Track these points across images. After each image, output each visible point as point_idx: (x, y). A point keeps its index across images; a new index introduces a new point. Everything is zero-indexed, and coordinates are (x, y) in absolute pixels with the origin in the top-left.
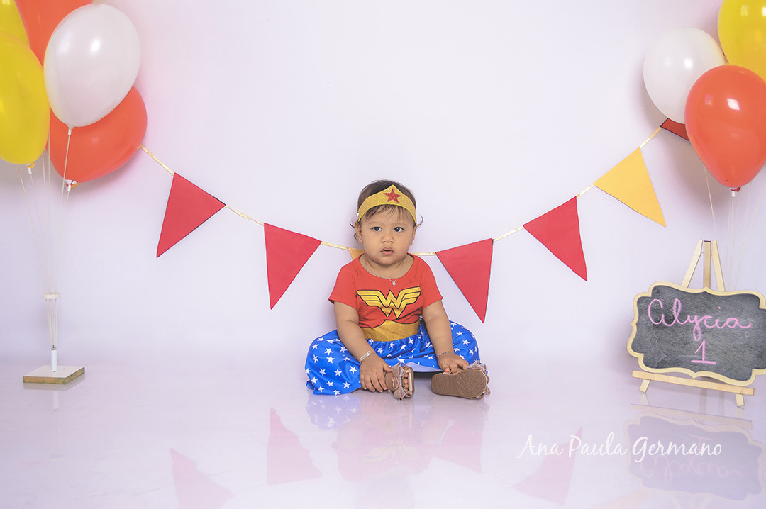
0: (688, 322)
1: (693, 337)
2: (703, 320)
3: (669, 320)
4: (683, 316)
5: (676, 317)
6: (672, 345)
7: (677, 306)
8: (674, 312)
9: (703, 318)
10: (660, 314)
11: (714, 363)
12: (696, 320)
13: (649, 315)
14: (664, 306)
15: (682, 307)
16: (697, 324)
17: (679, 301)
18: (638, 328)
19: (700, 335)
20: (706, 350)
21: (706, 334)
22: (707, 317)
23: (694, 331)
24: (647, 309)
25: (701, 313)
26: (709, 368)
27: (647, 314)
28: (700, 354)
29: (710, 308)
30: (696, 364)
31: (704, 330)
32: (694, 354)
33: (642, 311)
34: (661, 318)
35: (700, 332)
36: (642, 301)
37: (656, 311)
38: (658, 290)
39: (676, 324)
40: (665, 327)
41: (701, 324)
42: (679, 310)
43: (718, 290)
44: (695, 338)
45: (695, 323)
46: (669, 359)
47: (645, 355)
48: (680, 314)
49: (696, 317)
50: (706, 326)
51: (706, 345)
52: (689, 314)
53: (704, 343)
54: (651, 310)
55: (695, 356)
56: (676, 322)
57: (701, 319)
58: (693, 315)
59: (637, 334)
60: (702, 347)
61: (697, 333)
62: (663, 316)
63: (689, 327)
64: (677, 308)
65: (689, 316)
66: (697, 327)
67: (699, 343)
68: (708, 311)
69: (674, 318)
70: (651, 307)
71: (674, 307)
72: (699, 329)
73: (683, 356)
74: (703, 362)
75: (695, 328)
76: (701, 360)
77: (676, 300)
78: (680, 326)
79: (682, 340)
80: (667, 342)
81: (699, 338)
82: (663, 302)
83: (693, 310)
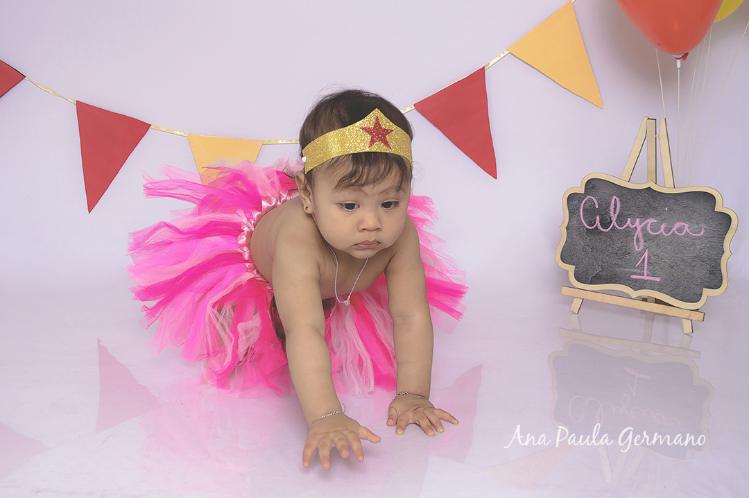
0: (628, 227)
1: (633, 246)
2: (646, 225)
3: (605, 223)
4: (621, 219)
5: (614, 221)
6: (609, 255)
7: (615, 205)
8: (612, 215)
9: (646, 222)
10: (595, 215)
11: (658, 279)
12: (637, 224)
13: (582, 217)
14: (599, 205)
15: (621, 207)
16: (639, 229)
17: (617, 199)
18: (568, 234)
19: (642, 243)
20: (649, 263)
21: (648, 243)
22: (651, 221)
23: (635, 238)
24: (578, 208)
25: (644, 215)
26: (651, 285)
27: (579, 216)
28: (642, 267)
29: (655, 209)
30: (636, 280)
31: (647, 237)
32: (636, 268)
33: (573, 212)
34: (595, 220)
35: (642, 240)
36: (572, 198)
37: (590, 212)
38: (592, 185)
39: (614, 229)
40: (601, 232)
41: (644, 230)
42: (618, 211)
43: (666, 186)
44: (636, 247)
45: (636, 228)
46: (604, 273)
47: (576, 268)
48: (618, 216)
49: (638, 220)
50: (650, 231)
51: (649, 257)
52: (629, 215)
53: (646, 254)
54: (583, 211)
55: (635, 270)
56: (614, 226)
57: (644, 224)
58: (634, 217)
59: (567, 241)
60: (644, 259)
61: (638, 240)
62: (598, 218)
63: (629, 233)
64: (615, 208)
65: (629, 219)
66: (639, 233)
67: (641, 254)
68: (652, 212)
69: (611, 221)
70: (584, 206)
71: (612, 207)
72: (641, 236)
73: (622, 269)
74: (645, 277)
75: (636, 234)
76: (643, 275)
77: (615, 197)
78: (619, 231)
79: (620, 249)
80: (603, 252)
81: (641, 248)
82: (598, 200)
83: (634, 211)
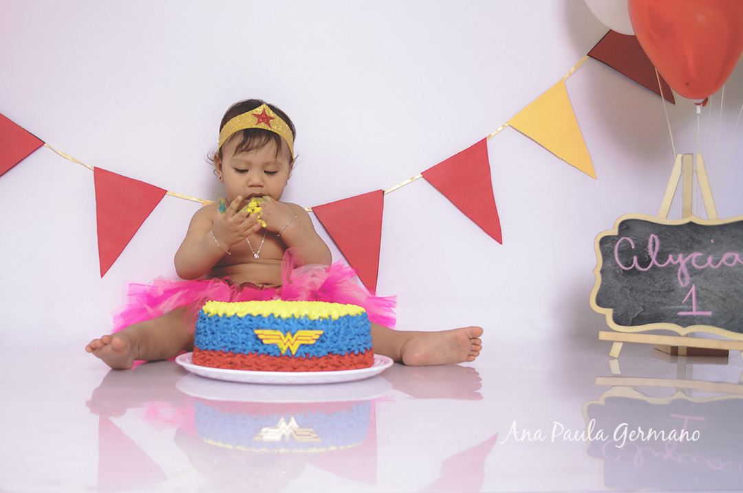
0: (670, 264)
1: (678, 282)
2: (691, 259)
3: (644, 262)
4: (662, 257)
5: (653, 259)
6: (650, 295)
7: (654, 244)
8: (650, 253)
9: (690, 256)
10: (632, 255)
11: (709, 314)
12: (680, 260)
13: (617, 259)
14: (636, 245)
15: (661, 245)
16: (683, 265)
17: (656, 237)
18: (602, 277)
19: (688, 279)
20: (698, 298)
21: (695, 277)
22: (696, 255)
23: (679, 274)
24: (612, 251)
25: (688, 250)
26: (702, 321)
27: (614, 258)
28: (689, 303)
29: (699, 242)
30: (684, 317)
31: (693, 272)
32: (683, 304)
33: (606, 255)
34: (633, 260)
35: (687, 275)
36: (605, 242)
37: (626, 253)
38: (626, 226)
39: (654, 267)
40: (640, 271)
41: (689, 265)
42: (657, 249)
43: (710, 218)
44: (681, 283)
45: (679, 264)
46: (647, 313)
47: (614, 310)
48: (658, 254)
49: (681, 256)
50: (695, 266)
51: (697, 292)
52: (670, 252)
53: (693, 289)
54: (619, 252)
55: (682, 307)
56: (654, 265)
57: (688, 258)
58: (676, 253)
59: (602, 285)
60: (691, 295)
61: (682, 276)
62: (635, 258)
63: (672, 270)
64: (654, 247)
65: (670, 256)
66: (683, 268)
67: (687, 289)
68: (696, 246)
69: (650, 260)
70: (619, 248)
71: (650, 246)
72: (685, 271)
73: (666, 307)
74: (694, 313)
75: (680, 270)
76: (691, 310)
77: (652, 235)
78: (660, 269)
79: (663, 287)
80: (643, 292)
81: (687, 283)
82: (634, 240)
83: (676, 247)
